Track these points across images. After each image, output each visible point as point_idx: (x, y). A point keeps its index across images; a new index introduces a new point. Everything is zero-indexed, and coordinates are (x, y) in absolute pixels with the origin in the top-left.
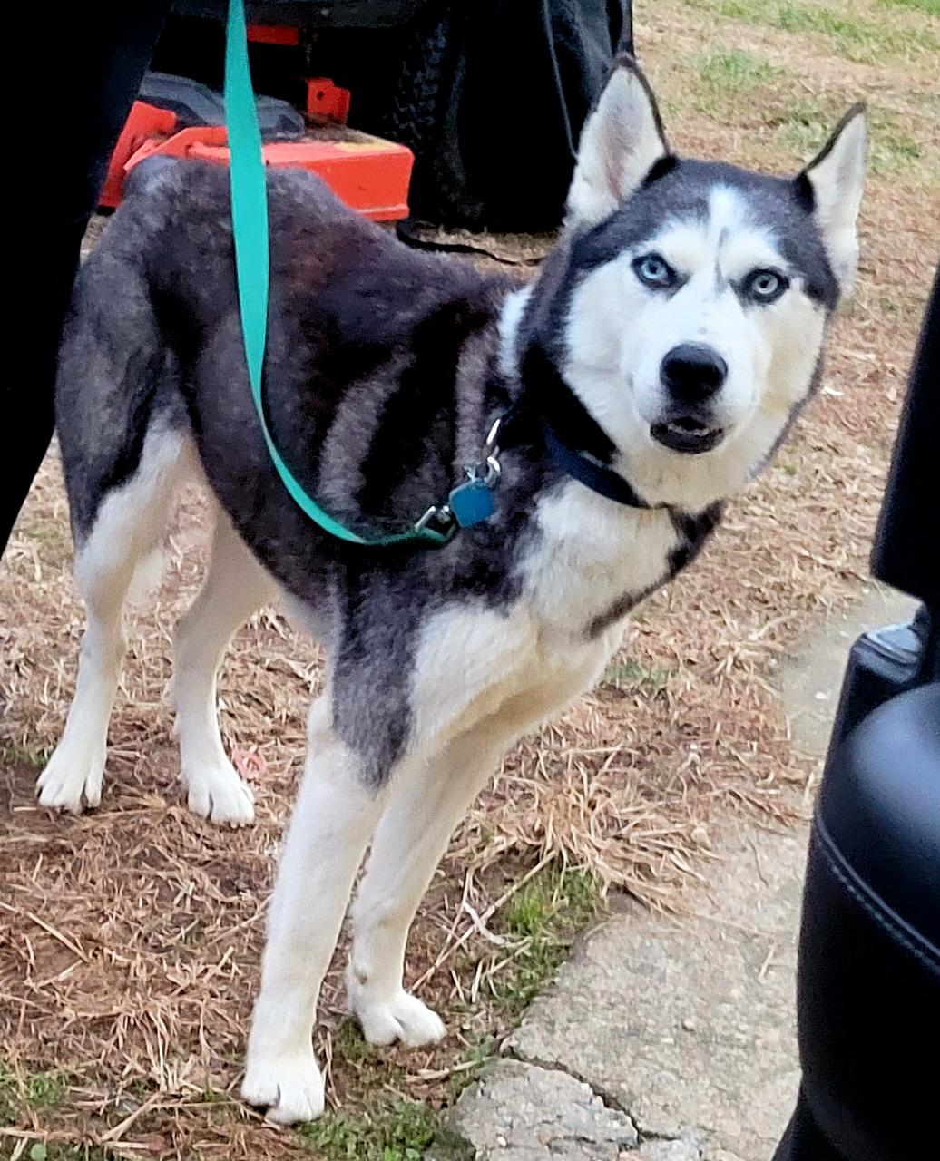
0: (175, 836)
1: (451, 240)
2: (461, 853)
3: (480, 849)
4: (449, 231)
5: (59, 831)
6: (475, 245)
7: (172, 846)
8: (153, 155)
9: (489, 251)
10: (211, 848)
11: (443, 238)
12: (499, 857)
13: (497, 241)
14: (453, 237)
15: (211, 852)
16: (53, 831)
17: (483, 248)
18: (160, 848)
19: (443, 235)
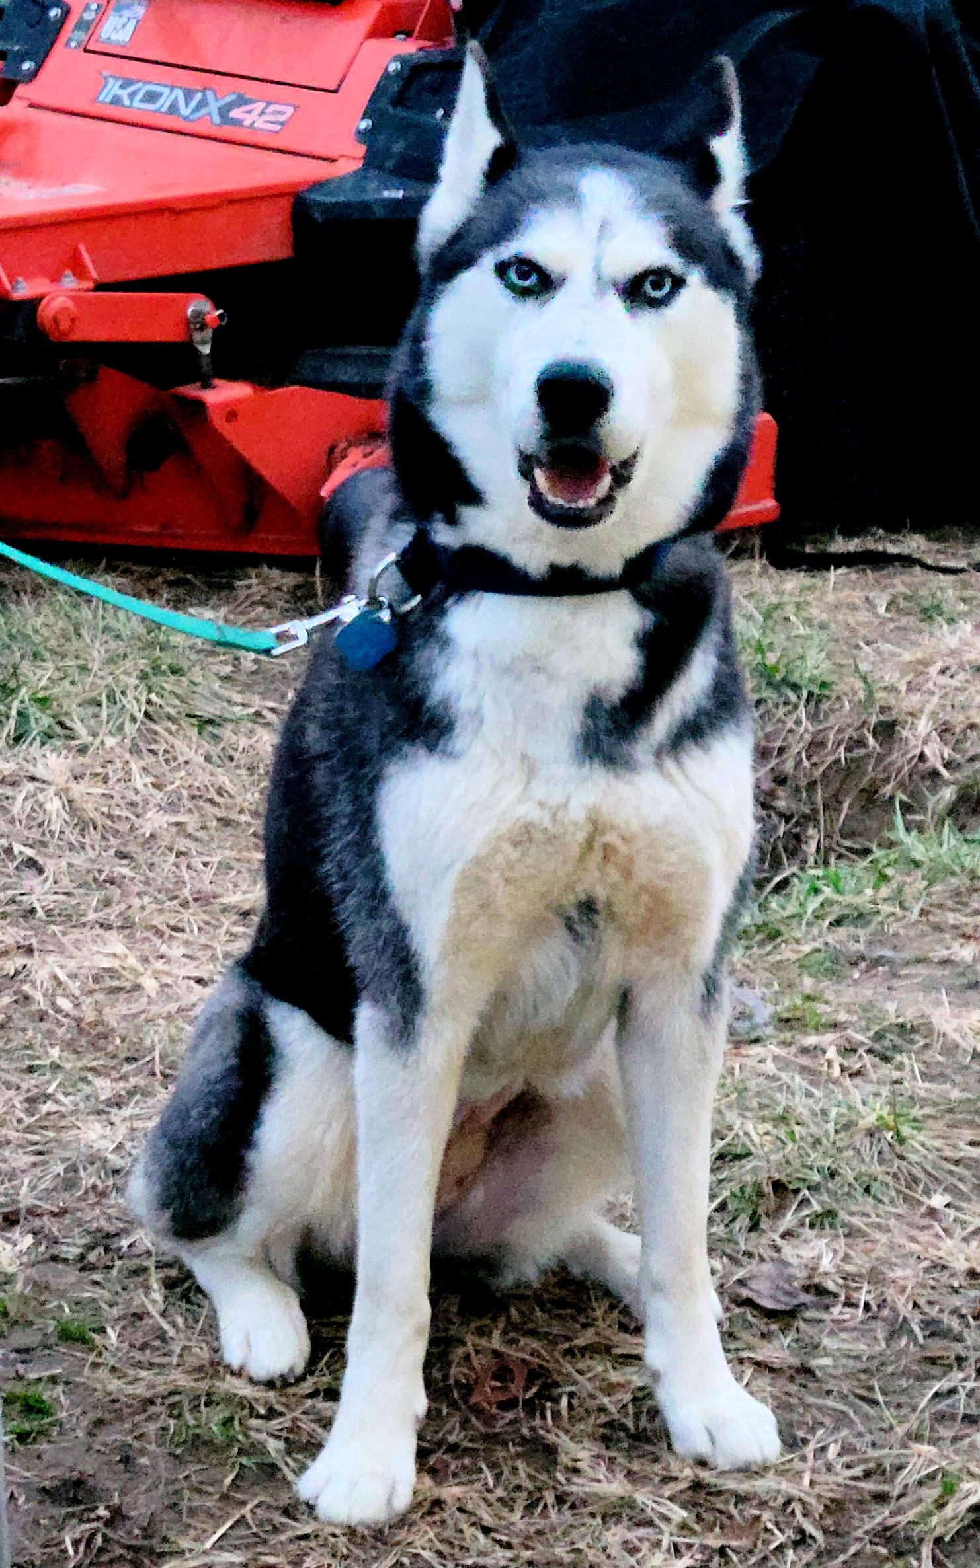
0: (449, 1533)
1: (853, 545)
2: (911, 1515)
3: (941, 1505)
4: (849, 534)
5: (265, 1542)
6: (892, 549)
7: (444, 1548)
8: (362, 470)
9: (916, 556)
10: (508, 1546)
11: (840, 545)
12: (972, 1516)
13: (929, 539)
14: (856, 540)
15: (509, 1554)
16: (255, 1544)
17: (906, 552)
18: (426, 1554)
19: (840, 539)
